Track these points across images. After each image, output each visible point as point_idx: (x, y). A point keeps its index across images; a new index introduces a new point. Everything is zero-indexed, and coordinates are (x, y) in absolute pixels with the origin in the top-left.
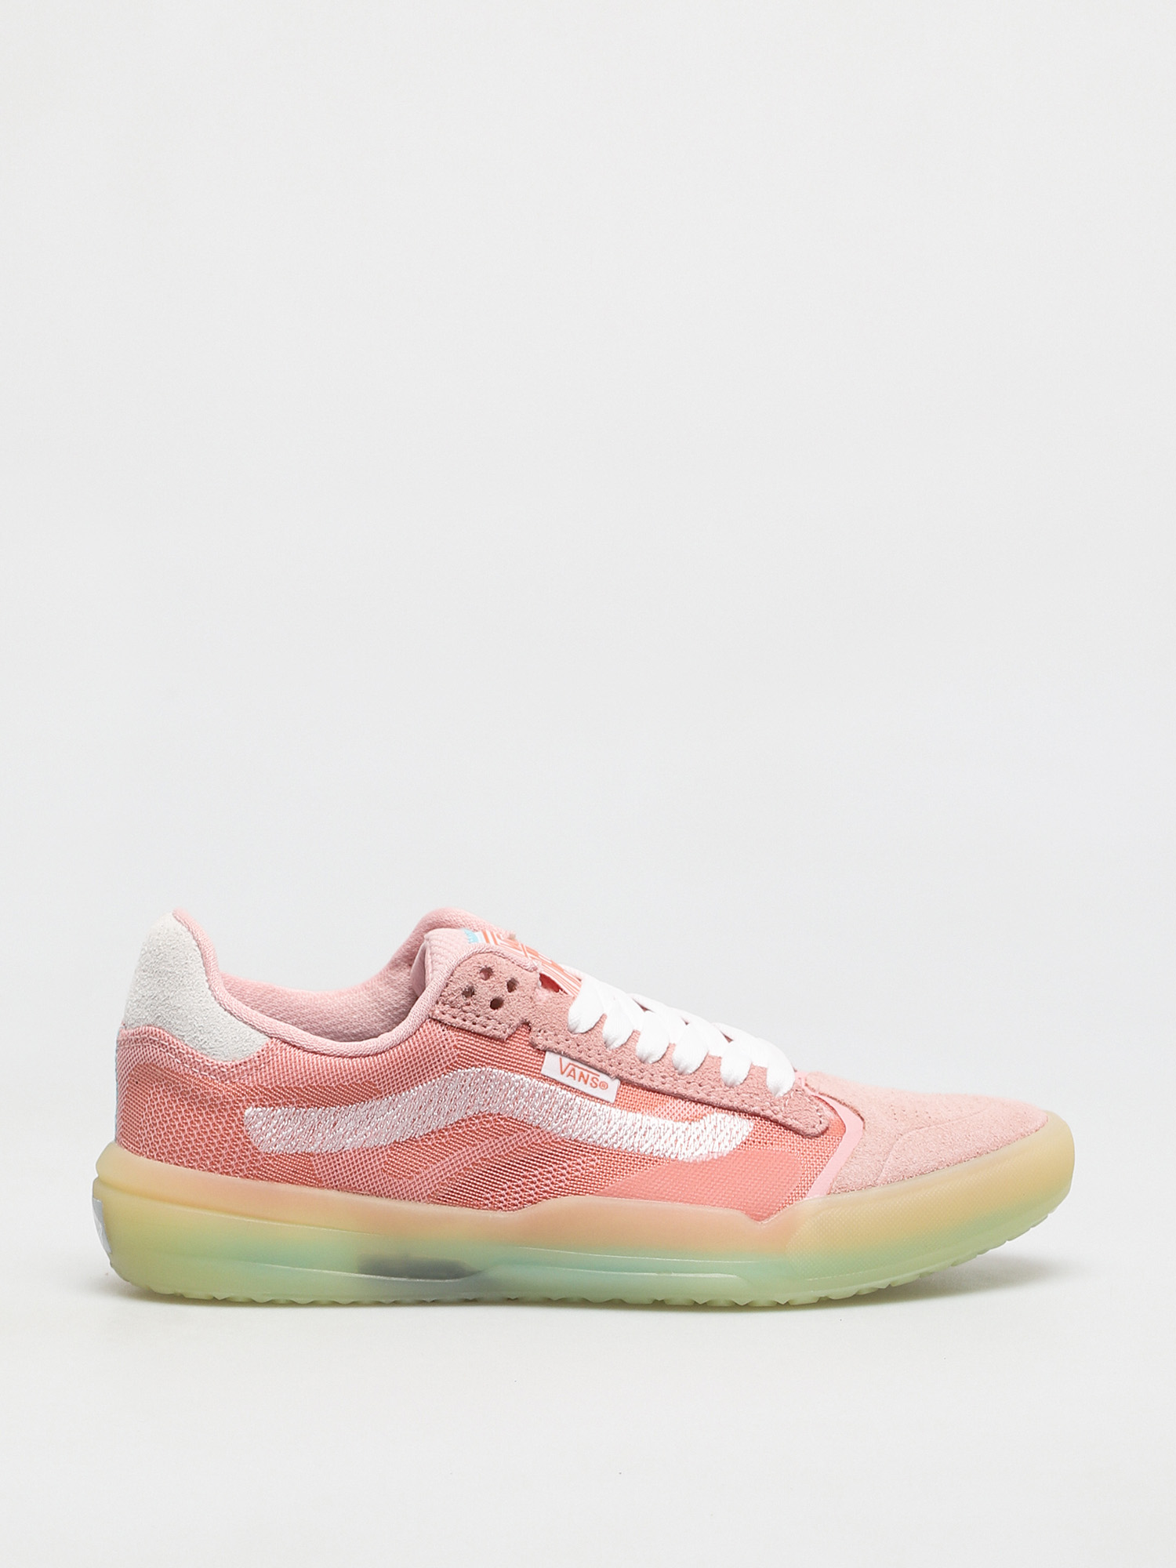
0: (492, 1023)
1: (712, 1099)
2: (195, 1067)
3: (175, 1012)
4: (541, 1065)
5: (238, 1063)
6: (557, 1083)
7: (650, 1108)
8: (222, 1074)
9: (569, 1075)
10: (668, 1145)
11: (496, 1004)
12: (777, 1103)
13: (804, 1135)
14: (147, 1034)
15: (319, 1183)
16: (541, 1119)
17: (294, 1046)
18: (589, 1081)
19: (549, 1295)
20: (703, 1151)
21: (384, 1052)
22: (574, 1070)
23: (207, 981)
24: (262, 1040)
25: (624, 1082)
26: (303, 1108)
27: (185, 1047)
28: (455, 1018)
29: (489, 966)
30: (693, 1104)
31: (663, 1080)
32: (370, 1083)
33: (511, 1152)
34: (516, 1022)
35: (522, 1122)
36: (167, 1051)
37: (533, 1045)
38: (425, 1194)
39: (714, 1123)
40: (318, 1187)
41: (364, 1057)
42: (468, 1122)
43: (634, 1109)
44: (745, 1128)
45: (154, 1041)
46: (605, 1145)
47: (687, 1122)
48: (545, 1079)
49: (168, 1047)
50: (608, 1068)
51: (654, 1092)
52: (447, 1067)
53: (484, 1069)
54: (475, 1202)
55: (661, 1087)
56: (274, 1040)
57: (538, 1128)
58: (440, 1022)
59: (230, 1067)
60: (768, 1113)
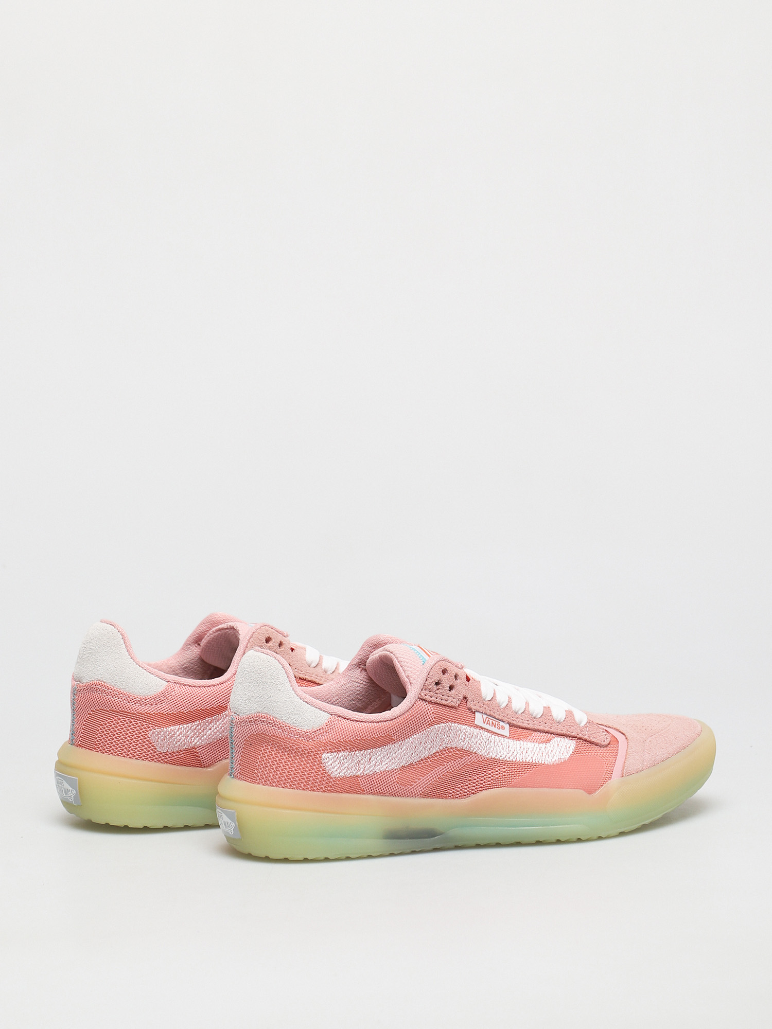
0: (450, 699)
1: (552, 730)
2: (291, 734)
3: (275, 704)
4: (474, 720)
5: (316, 730)
6: (482, 728)
7: (525, 738)
8: (307, 737)
9: (487, 724)
10: (539, 756)
11: (451, 688)
12: (583, 730)
13: (601, 746)
14: (259, 717)
15: (362, 792)
16: (477, 749)
17: (345, 718)
18: (497, 726)
19: (478, 843)
20: (556, 758)
21: (396, 718)
22: (488, 720)
23: (291, 686)
24: (326, 716)
25: (511, 725)
26: (353, 751)
27: (284, 723)
28: (431, 697)
29: (446, 667)
30: (544, 734)
31: (528, 722)
32: (389, 735)
33: (462, 768)
34: (461, 698)
35: (468, 751)
36: (273, 726)
37: (470, 709)
38: (419, 793)
39: (557, 743)
40: (362, 794)
41: (385, 721)
42: (440, 753)
43: (519, 739)
44: (572, 745)
45: (263, 721)
46: (509, 760)
47: (544, 744)
48: (477, 727)
49: (273, 724)
50: (504, 719)
51: (525, 729)
52: (429, 724)
53: (447, 724)
54: (444, 795)
55: (528, 726)
56: (333, 715)
57: (476, 753)
58: (424, 700)
59: (311, 732)
60: (580, 735)
